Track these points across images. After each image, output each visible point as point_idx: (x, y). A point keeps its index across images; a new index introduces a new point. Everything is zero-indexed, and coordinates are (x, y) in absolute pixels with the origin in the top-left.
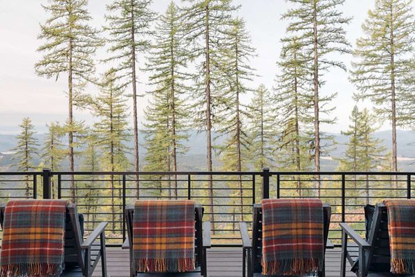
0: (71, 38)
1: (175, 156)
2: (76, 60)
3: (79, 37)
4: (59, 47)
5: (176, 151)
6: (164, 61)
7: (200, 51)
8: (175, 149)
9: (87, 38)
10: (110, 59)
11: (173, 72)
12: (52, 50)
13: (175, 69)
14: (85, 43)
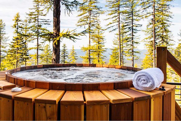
0: (90, 11)
1: (133, 61)
2: (92, 20)
3: (94, 10)
4: (85, 15)
5: (134, 58)
6: (128, 19)
7: (150, 14)
8: (133, 57)
9: (97, 10)
10: (108, 19)
11: (132, 24)
12: (82, 16)
13: (133, 22)
14: (96, 13)
